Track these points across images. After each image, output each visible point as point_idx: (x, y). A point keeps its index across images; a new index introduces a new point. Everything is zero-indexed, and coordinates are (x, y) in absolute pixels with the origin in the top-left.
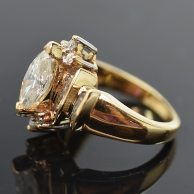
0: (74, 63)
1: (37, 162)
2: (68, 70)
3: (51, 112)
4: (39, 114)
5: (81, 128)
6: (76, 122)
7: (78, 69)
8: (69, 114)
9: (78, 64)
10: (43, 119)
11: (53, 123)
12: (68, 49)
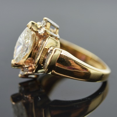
0: (45, 34)
1: (25, 96)
2: (42, 38)
3: (33, 65)
4: (26, 66)
5: (51, 72)
6: (47, 69)
7: (48, 37)
8: (43, 65)
9: (48, 34)
10: (28, 69)
11: (34, 72)
12: (41, 26)
